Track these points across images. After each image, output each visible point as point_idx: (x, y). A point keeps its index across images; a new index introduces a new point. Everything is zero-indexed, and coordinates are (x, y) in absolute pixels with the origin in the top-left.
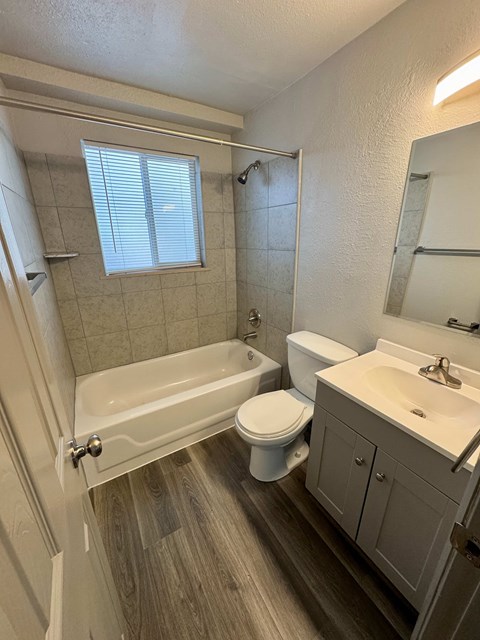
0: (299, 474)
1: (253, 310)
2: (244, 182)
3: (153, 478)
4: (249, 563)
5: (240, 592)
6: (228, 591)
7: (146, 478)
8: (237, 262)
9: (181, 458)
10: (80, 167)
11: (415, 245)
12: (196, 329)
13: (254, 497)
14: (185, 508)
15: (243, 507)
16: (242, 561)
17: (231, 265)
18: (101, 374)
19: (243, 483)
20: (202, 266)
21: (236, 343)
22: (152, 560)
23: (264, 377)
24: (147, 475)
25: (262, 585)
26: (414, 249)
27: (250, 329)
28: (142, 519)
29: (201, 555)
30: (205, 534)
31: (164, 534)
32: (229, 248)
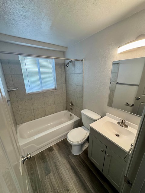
0: (86, 152)
1: (71, 102)
2: (68, 66)
3: (42, 156)
4: (72, 182)
5: (70, 192)
6: (66, 192)
7: (40, 157)
8: (66, 87)
9: (50, 149)
10: (19, 63)
11: (116, 82)
12: (54, 108)
13: (73, 160)
14: (52, 165)
15: (70, 164)
16: (70, 181)
17: (64, 89)
18: (25, 124)
19: (70, 156)
20: (56, 89)
21: (66, 111)
22: (43, 184)
23: (75, 122)
24: (40, 156)
25: (76, 189)
26: (116, 83)
27: (70, 107)
28: (39, 171)
29: (58, 181)
30: (59, 174)
31: (46, 175)
32: (63, 84)
